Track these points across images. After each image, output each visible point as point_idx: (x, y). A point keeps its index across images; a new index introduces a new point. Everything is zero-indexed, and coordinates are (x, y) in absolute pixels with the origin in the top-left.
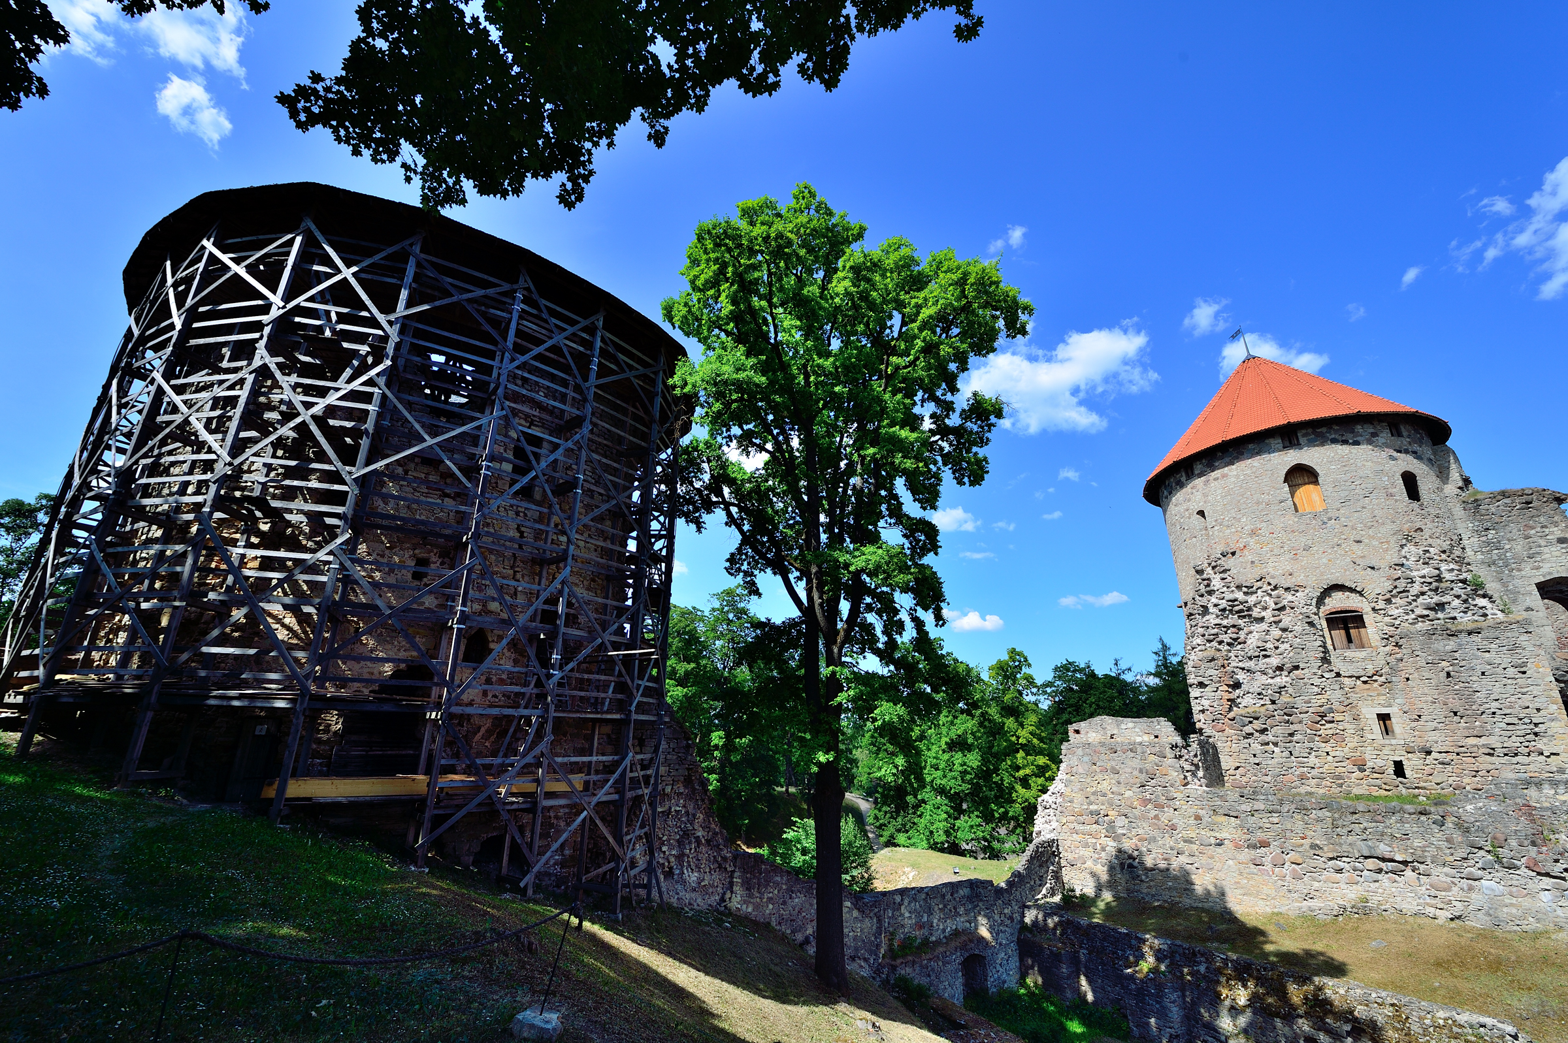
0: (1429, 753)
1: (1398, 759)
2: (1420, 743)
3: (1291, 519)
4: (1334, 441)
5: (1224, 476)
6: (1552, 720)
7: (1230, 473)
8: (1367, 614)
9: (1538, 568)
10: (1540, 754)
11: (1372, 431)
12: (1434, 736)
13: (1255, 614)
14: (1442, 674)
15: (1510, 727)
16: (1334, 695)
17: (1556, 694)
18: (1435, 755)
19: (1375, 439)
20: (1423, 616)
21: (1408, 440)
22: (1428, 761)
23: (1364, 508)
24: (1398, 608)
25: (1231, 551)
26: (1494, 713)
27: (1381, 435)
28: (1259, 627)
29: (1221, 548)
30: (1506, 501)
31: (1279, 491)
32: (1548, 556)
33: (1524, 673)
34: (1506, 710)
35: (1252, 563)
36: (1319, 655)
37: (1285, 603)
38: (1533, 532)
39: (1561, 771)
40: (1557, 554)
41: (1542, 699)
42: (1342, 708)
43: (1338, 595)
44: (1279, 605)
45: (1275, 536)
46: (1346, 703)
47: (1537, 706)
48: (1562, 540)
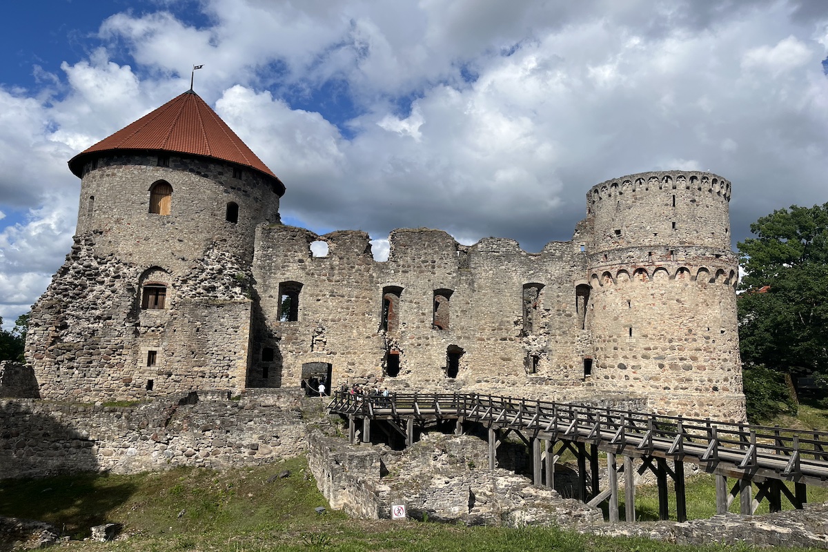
0: (170, 375)
1: (151, 379)
2: (168, 369)
3: (144, 216)
4: (191, 171)
5: (114, 175)
6: (239, 359)
7: (118, 174)
8: (169, 288)
9: (284, 274)
10: (227, 377)
11: (221, 171)
12: (176, 365)
13: (99, 278)
14: (195, 329)
15: (218, 362)
16: (128, 338)
17: (247, 345)
18: (173, 376)
19: (219, 176)
20: (199, 293)
21: (244, 182)
22: (168, 381)
23: (192, 219)
24: (188, 286)
25: (100, 231)
26: (213, 353)
27: (226, 175)
28: (98, 287)
29: (95, 227)
30: (285, 233)
31: (143, 196)
32: (291, 268)
33: (236, 332)
34: (219, 353)
35: (110, 242)
36: (129, 311)
37: (121, 273)
38: (289, 253)
39: (233, 386)
40: (295, 268)
41: (240, 347)
42: (130, 346)
43: (157, 273)
44: (117, 274)
45: (130, 226)
46: (133, 343)
47: (235, 350)
48: (301, 261)
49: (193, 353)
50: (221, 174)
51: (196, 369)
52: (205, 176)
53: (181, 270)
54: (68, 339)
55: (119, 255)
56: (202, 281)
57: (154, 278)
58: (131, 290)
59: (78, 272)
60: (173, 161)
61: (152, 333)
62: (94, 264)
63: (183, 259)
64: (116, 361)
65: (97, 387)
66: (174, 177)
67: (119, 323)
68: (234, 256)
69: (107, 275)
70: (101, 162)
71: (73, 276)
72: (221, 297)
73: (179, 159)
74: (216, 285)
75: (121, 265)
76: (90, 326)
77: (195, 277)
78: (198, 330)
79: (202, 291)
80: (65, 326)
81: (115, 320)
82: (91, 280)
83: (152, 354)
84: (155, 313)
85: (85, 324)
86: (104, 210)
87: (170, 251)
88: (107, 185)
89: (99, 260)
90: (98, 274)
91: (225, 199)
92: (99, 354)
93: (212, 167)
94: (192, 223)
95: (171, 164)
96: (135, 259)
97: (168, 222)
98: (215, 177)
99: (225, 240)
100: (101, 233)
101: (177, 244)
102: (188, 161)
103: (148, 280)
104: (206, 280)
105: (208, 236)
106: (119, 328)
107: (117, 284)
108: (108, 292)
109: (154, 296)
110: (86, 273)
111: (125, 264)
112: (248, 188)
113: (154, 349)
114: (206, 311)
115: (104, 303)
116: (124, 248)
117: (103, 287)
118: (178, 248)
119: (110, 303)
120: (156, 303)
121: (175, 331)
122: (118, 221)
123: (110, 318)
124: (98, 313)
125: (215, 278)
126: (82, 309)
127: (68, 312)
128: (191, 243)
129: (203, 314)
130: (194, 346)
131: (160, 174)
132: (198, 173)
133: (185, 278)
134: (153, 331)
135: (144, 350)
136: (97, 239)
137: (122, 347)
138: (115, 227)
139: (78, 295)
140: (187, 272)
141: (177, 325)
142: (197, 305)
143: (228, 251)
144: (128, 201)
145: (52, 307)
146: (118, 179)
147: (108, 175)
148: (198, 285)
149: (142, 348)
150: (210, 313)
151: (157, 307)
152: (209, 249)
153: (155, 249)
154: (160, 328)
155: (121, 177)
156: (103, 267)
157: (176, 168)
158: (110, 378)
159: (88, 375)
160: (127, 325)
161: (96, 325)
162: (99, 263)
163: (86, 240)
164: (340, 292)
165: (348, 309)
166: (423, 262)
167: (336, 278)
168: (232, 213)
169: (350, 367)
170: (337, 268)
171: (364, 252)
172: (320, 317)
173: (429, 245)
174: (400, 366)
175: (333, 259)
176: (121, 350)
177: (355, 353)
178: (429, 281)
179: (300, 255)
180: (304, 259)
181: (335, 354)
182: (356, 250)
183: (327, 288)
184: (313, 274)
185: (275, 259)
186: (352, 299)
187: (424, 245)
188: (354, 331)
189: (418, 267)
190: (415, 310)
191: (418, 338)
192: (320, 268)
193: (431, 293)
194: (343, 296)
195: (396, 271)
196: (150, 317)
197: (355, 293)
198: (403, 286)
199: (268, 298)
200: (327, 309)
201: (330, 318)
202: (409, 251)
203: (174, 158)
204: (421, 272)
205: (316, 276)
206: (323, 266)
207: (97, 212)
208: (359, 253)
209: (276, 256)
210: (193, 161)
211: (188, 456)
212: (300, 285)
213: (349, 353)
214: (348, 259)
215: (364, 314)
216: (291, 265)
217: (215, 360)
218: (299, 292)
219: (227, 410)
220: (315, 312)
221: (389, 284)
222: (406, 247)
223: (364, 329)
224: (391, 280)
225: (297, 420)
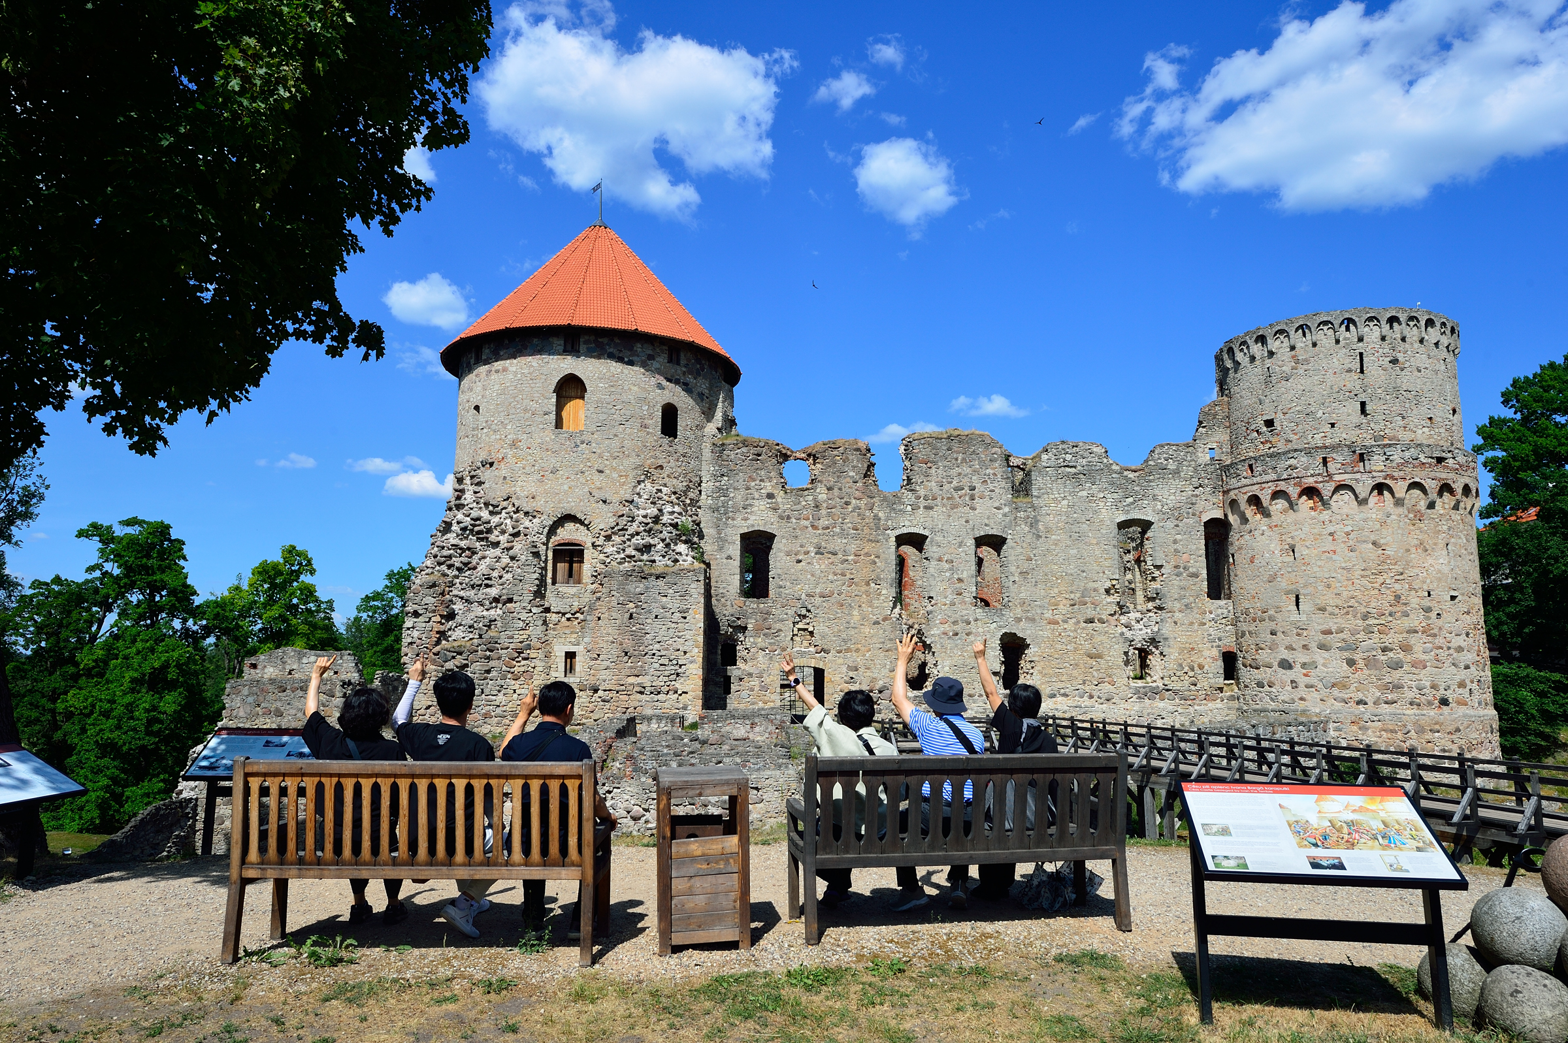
0: (596, 691)
2: (592, 681)
3: (549, 434)
4: (611, 356)
5: (505, 370)
6: (692, 662)
7: (510, 369)
8: (588, 549)
9: (746, 519)
10: (676, 692)
11: (650, 352)
12: (604, 675)
13: (492, 538)
14: (627, 615)
15: (662, 668)
16: (536, 631)
17: (701, 639)
18: (600, 693)
19: (649, 362)
20: (630, 557)
21: (684, 369)
22: (593, 700)
23: (616, 435)
24: (613, 546)
25: (490, 461)
26: (654, 654)
27: (657, 359)
28: (492, 552)
29: (483, 456)
30: (744, 450)
31: (546, 401)
32: (756, 508)
33: (685, 618)
34: (663, 653)
35: (505, 478)
36: (535, 588)
37: (521, 528)
38: (753, 484)
39: (685, 708)
40: (762, 508)
41: (691, 643)
42: (539, 645)
43: (570, 526)
44: (516, 530)
45: (530, 451)
46: (543, 640)
47: (686, 648)
48: (770, 496)
49: (626, 654)
50: (651, 357)
51: (632, 680)
52: (631, 363)
53: (603, 519)
54: (458, 634)
55: (518, 499)
56: (632, 536)
57: (568, 533)
58: (536, 555)
59: (464, 529)
60: (585, 343)
61: (568, 623)
62: (485, 514)
63: (605, 502)
64: (522, 669)
65: (499, 711)
66: (586, 368)
67: (524, 608)
68: (675, 493)
69: (503, 532)
70: (486, 352)
71: (458, 536)
72: (661, 563)
73: (592, 338)
74: (652, 542)
75: (521, 515)
76: (485, 613)
77: (622, 529)
78: (631, 617)
79: (634, 553)
80: (451, 616)
81: (518, 604)
82: (482, 539)
83: (570, 656)
84: (570, 590)
85: (478, 611)
86: (494, 427)
87: (586, 489)
88: (496, 387)
89: (491, 508)
90: (489, 531)
91: (658, 399)
92: (499, 658)
93: (638, 347)
94: (615, 443)
95: (583, 348)
96: (538, 504)
97: (582, 442)
98: (644, 365)
99: (661, 467)
100: (491, 464)
101: (597, 476)
102: (605, 340)
103: (558, 538)
104: (638, 534)
105: (638, 461)
106: (524, 616)
107: (519, 546)
108: (506, 560)
109: (567, 565)
110: (476, 529)
111: (527, 514)
112: (690, 379)
113: (572, 649)
114: (642, 585)
115: (501, 577)
116: (524, 489)
117: (497, 552)
118: (598, 484)
119: (509, 576)
120: (570, 575)
121: (599, 619)
122: (514, 444)
123: (510, 600)
124: (494, 592)
125: (651, 530)
126: (473, 587)
127: (455, 592)
128: (615, 475)
129: (638, 590)
130: (628, 644)
131: (566, 365)
132: (620, 360)
133: (609, 532)
134: (568, 619)
135: (559, 651)
136: (486, 474)
137: (529, 647)
138: (510, 453)
139: (466, 564)
140: (612, 521)
141: (602, 607)
142: (628, 575)
143: (665, 485)
144: (526, 410)
145: (434, 585)
146: (511, 376)
147: (497, 371)
148: (628, 543)
149: (556, 648)
150: (647, 588)
151: (571, 580)
152: (639, 482)
153: (566, 487)
154: (578, 615)
155: (516, 373)
156: (495, 520)
157: (590, 354)
158: (515, 696)
159: (487, 691)
160: (534, 610)
161: (492, 612)
162: (491, 513)
163: (472, 477)
164: (831, 547)
165: (843, 575)
166: (957, 489)
167: (824, 522)
168: (669, 421)
169: (851, 674)
170: (825, 505)
171: (865, 477)
172: (802, 590)
173: (964, 460)
174: (927, 672)
175: (818, 490)
176: (528, 651)
177: (857, 650)
178: (967, 521)
179: (768, 487)
180: (775, 492)
181: (827, 652)
182: (851, 474)
183: (810, 539)
184: (789, 517)
185: (732, 495)
186: (850, 558)
187: (957, 459)
188: (855, 613)
189: (948, 498)
190: (948, 574)
191: (955, 623)
192: (798, 507)
193: (971, 542)
194: (835, 554)
195: (915, 508)
196: (562, 596)
197: (853, 548)
198: (926, 533)
199: (725, 561)
200: (813, 575)
201: (818, 591)
202: (933, 471)
203: (587, 337)
204: (954, 507)
205: (794, 521)
206: (804, 503)
207: (485, 430)
208: (857, 477)
209: (735, 489)
210: (612, 340)
211: (635, 819)
212: (771, 537)
213: (848, 650)
214: (840, 489)
215: (868, 584)
216: (756, 503)
217: (657, 666)
218: (770, 548)
219: (685, 745)
220: (795, 582)
221: (905, 531)
222: (929, 465)
223: (870, 609)
224: (907, 523)
225: (784, 761)
